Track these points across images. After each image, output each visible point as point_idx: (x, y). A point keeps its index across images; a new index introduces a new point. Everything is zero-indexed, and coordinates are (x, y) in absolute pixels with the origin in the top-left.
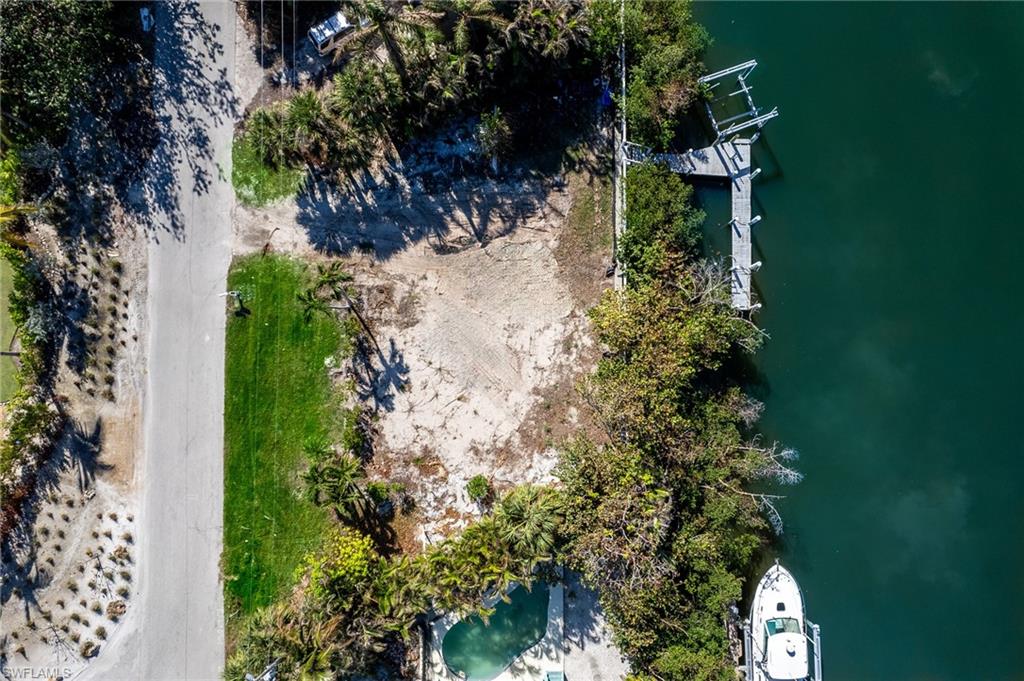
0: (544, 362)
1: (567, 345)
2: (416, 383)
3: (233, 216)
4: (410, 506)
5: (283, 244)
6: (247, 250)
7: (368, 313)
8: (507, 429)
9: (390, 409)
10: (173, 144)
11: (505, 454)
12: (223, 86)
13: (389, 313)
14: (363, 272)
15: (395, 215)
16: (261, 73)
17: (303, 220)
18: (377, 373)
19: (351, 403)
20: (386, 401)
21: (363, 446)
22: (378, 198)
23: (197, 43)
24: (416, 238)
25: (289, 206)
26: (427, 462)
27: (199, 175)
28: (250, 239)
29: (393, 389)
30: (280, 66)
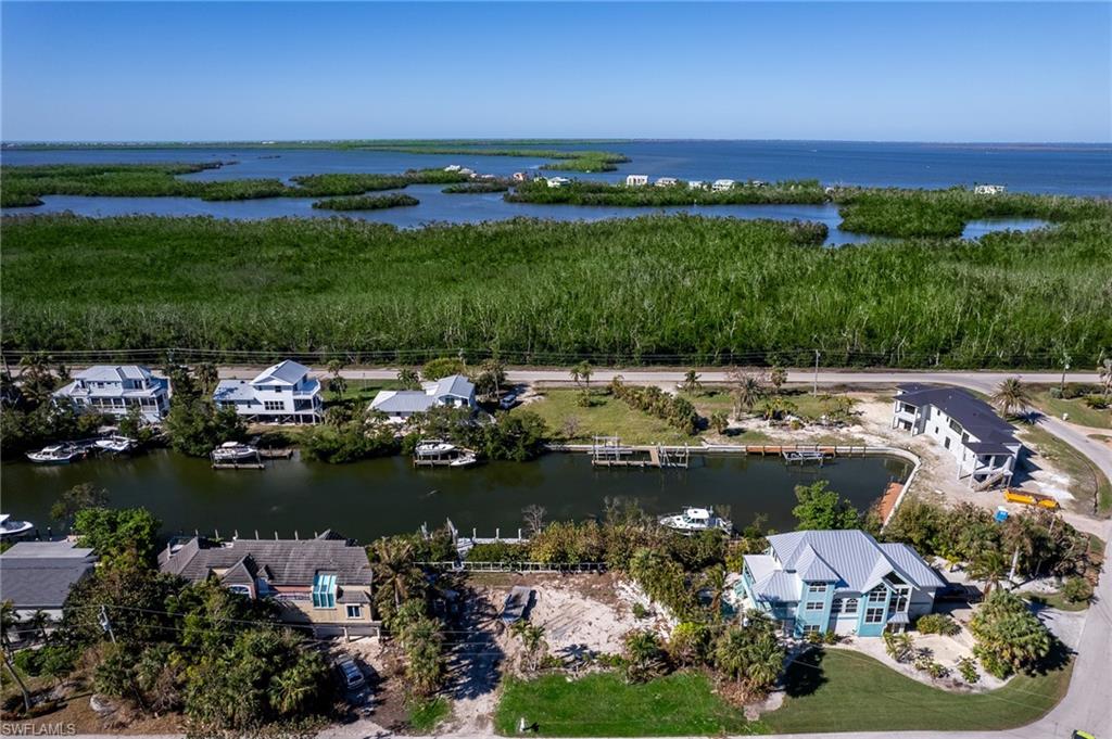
5: (489, 707)
6: (490, 727)
8: (606, 608)
9: (598, 652)
11: (620, 609)
17: (473, 696)
18: (577, 658)
24: (493, 643)
25: (462, 704)
29: (586, 652)
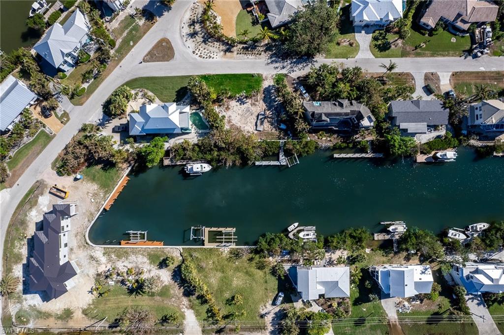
0: (245, 128)
1: (248, 132)
2: (241, 106)
3: (270, 74)
4: (220, 106)
5: (265, 83)
6: (264, 77)
7: (253, 98)
8: (234, 122)
9: (237, 102)
10: (283, 63)
11: (229, 122)
12: (293, 71)
13: (253, 101)
14: (260, 96)
15: (270, 102)
16: (296, 78)
17: (269, 86)
18: (243, 100)
19: (237, 95)
20: (238, 101)
21: (230, 98)
22: (273, 99)
23: (301, 66)
24: (266, 105)
25: (272, 83)
26: (228, 108)
27: (277, 68)
28: (266, 77)
29: (240, 102)
30: (297, 81)
